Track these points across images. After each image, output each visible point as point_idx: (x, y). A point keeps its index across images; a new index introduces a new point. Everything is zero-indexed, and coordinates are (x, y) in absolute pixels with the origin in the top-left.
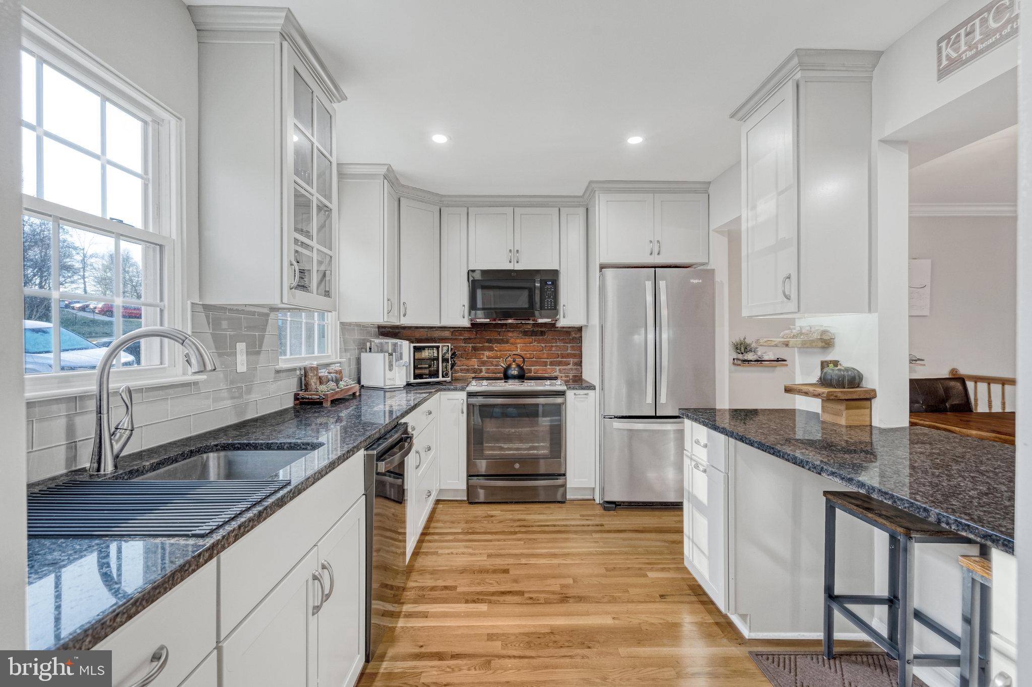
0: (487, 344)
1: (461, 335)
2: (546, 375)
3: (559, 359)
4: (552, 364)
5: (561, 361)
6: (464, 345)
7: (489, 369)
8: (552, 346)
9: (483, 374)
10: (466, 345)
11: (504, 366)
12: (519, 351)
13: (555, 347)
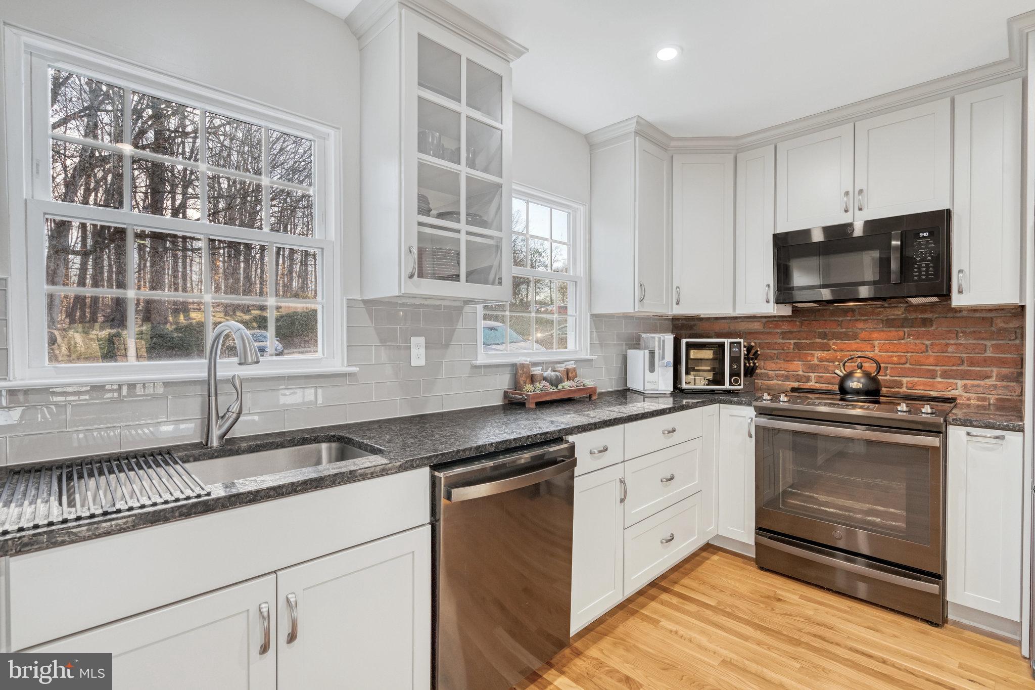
0: (819, 340)
1: (777, 327)
2: (934, 394)
3: (965, 367)
4: (945, 375)
5: (967, 370)
6: (782, 341)
7: (821, 377)
8: (947, 344)
9: (812, 384)
10: (784, 341)
11: (841, 374)
12: (877, 351)
13: (954, 347)
